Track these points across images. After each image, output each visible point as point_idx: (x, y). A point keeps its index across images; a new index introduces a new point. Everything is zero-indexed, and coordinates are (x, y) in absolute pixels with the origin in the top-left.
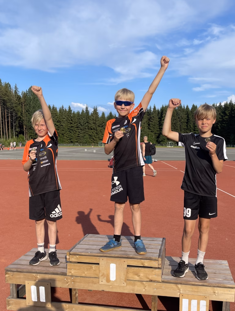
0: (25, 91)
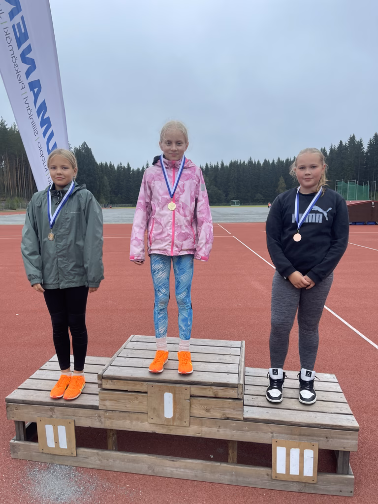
0: (78, 147)
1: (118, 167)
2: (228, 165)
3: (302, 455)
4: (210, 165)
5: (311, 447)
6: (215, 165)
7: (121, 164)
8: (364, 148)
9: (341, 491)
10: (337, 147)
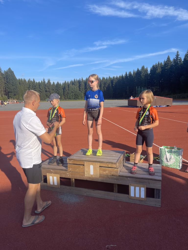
0: (6, 71)
1: (28, 81)
2: (85, 80)
3: (140, 190)
4: (76, 80)
5: (143, 187)
6: (78, 80)
7: (30, 79)
8: (148, 72)
9: (156, 205)
10: (136, 71)
